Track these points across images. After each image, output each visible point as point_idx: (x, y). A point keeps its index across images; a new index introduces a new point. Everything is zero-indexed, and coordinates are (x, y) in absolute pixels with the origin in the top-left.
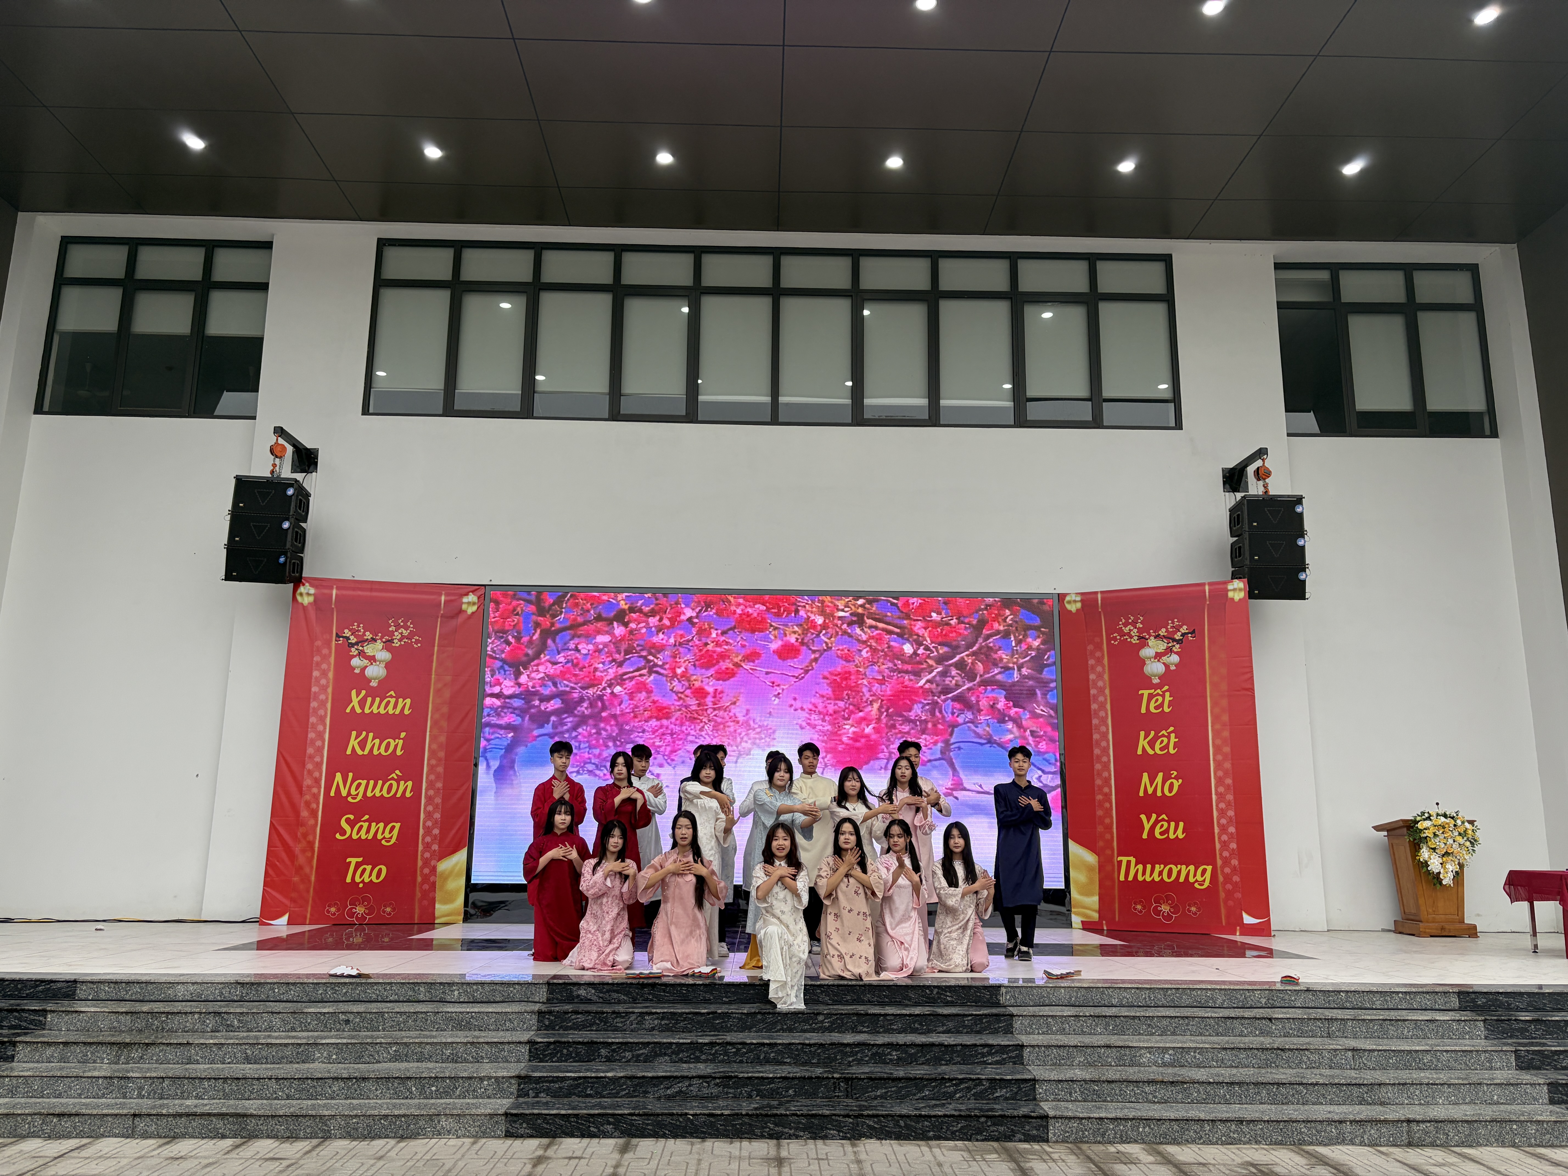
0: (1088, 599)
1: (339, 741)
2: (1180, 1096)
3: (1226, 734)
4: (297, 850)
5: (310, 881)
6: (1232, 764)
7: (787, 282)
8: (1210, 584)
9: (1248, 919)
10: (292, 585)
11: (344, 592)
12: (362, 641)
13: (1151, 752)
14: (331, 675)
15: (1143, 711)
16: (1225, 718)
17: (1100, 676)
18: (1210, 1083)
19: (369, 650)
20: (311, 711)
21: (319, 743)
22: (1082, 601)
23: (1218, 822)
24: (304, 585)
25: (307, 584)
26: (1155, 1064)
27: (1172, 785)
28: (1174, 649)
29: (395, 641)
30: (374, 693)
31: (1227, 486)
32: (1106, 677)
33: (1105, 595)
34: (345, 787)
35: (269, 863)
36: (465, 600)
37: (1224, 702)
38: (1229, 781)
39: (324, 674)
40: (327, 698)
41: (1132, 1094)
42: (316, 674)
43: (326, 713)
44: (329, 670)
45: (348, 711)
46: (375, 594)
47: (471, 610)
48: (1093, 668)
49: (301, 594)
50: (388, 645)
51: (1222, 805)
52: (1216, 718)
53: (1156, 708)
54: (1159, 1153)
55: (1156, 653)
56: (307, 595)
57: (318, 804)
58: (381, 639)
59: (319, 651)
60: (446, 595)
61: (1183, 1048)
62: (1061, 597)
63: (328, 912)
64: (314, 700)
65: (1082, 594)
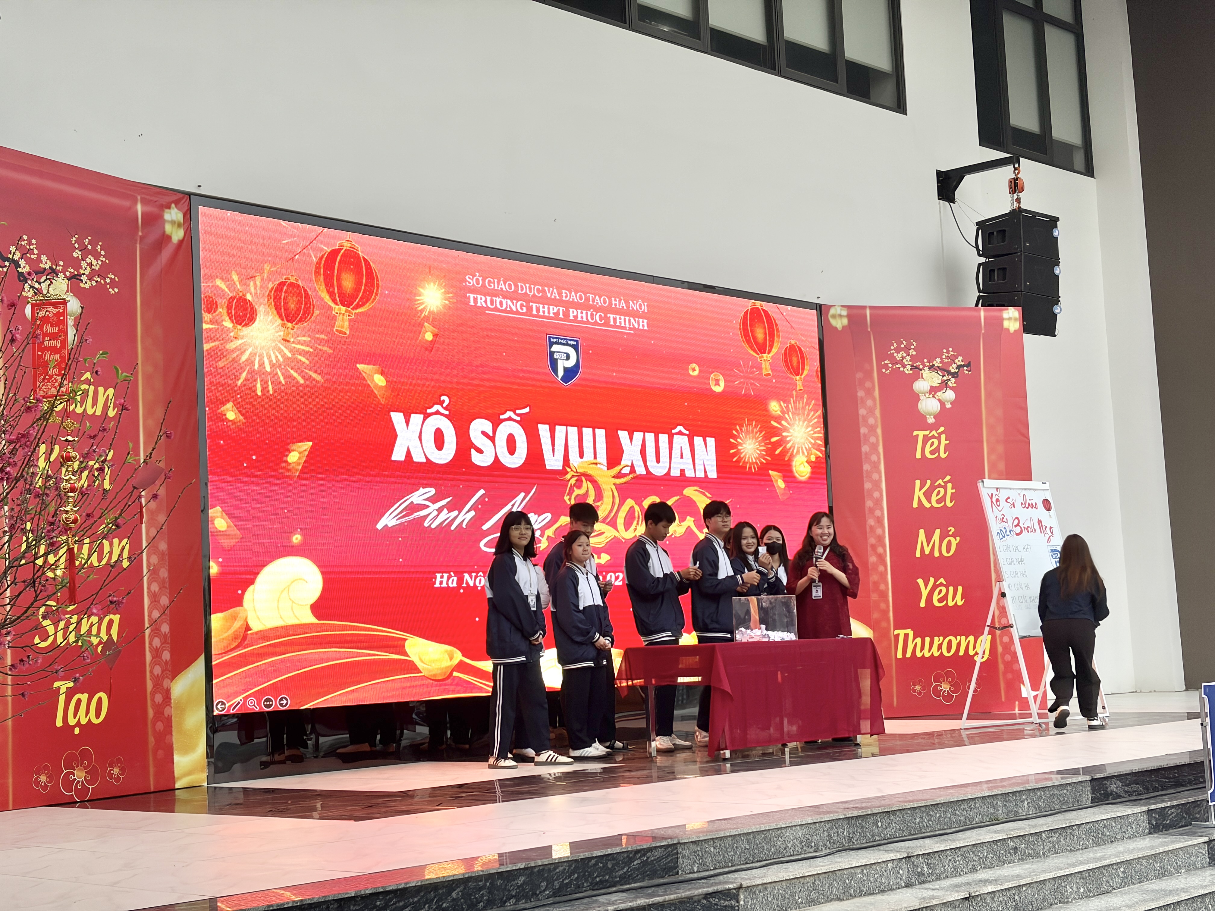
0: (854, 314)
12: (36, 272)
13: (927, 505)
15: (918, 456)
16: (1002, 466)
17: (871, 411)
22: (849, 316)
27: (949, 543)
28: (949, 383)
29: (84, 278)
31: (939, 190)
32: (878, 413)
33: (874, 312)
36: (168, 217)
37: (1002, 449)
47: (177, 236)
48: (863, 400)
50: (75, 283)
52: (992, 466)
53: (931, 453)
55: (931, 387)
58: (64, 271)
60: (144, 204)
62: (825, 309)
63: (38, 781)
65: (849, 307)
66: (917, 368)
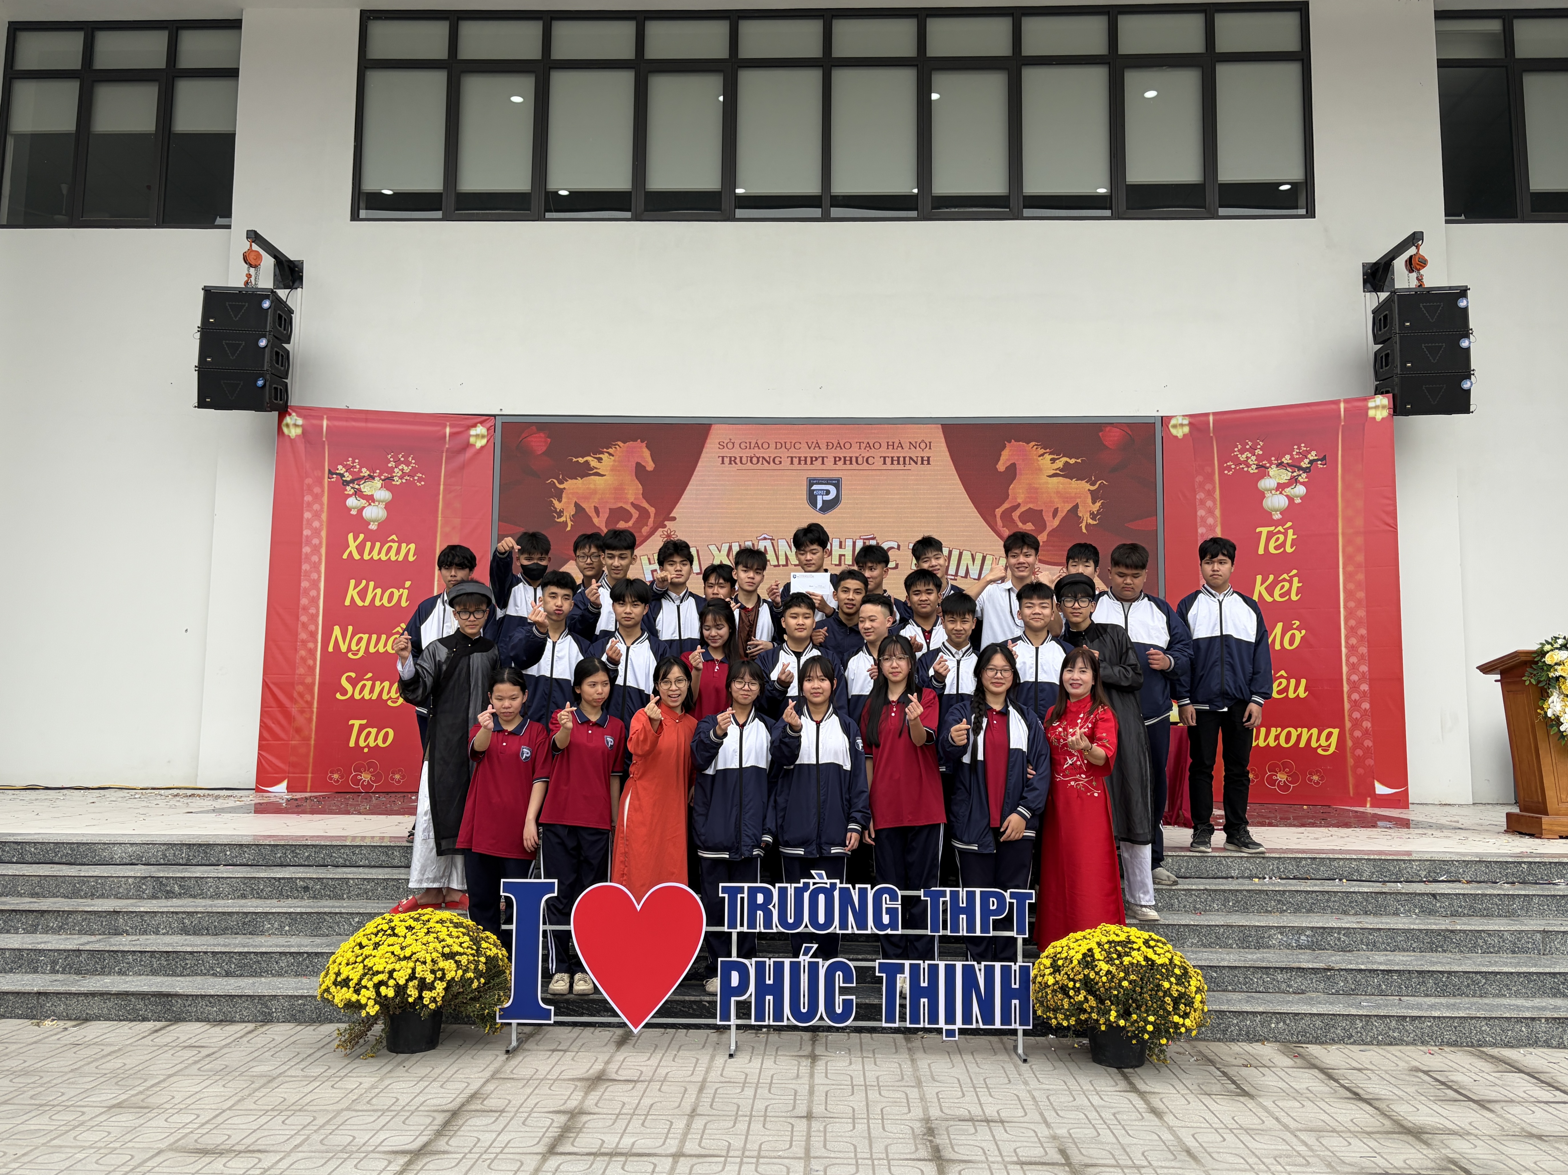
0: (1197, 422)
1: (336, 591)
2: (1322, 986)
3: (1361, 577)
4: (294, 710)
5: (309, 745)
6: (1367, 612)
7: (840, 50)
8: (1346, 401)
9: (1381, 789)
10: (276, 414)
11: (337, 423)
12: (357, 479)
13: (1269, 599)
14: (324, 516)
15: (1261, 551)
16: (1360, 558)
17: (1210, 512)
18: (1361, 970)
19: (367, 488)
20: (303, 557)
21: (313, 593)
22: (1190, 424)
23: (1348, 679)
24: (290, 415)
25: (294, 414)
26: (1288, 946)
27: (1293, 637)
28: (1300, 478)
29: (396, 479)
30: (372, 537)
31: (1368, 285)
32: (1218, 512)
33: (1218, 417)
34: (344, 642)
35: (263, 726)
36: (473, 432)
37: (1360, 540)
38: (1363, 631)
39: (317, 515)
40: (321, 543)
41: (1260, 982)
42: (307, 515)
43: (320, 559)
44: (322, 510)
45: (345, 556)
46: (370, 425)
47: (480, 443)
48: (1202, 502)
49: (288, 425)
50: (387, 482)
51: (1354, 660)
52: (1348, 559)
53: (1276, 548)
54: (1299, 1056)
55: (1278, 484)
56: (294, 426)
57: (315, 660)
58: (379, 476)
59: (310, 489)
60: (451, 426)
61: (1324, 928)
62: (1165, 420)
63: (331, 779)
64: (307, 545)
65: (1190, 416)
66: (1264, 466)
